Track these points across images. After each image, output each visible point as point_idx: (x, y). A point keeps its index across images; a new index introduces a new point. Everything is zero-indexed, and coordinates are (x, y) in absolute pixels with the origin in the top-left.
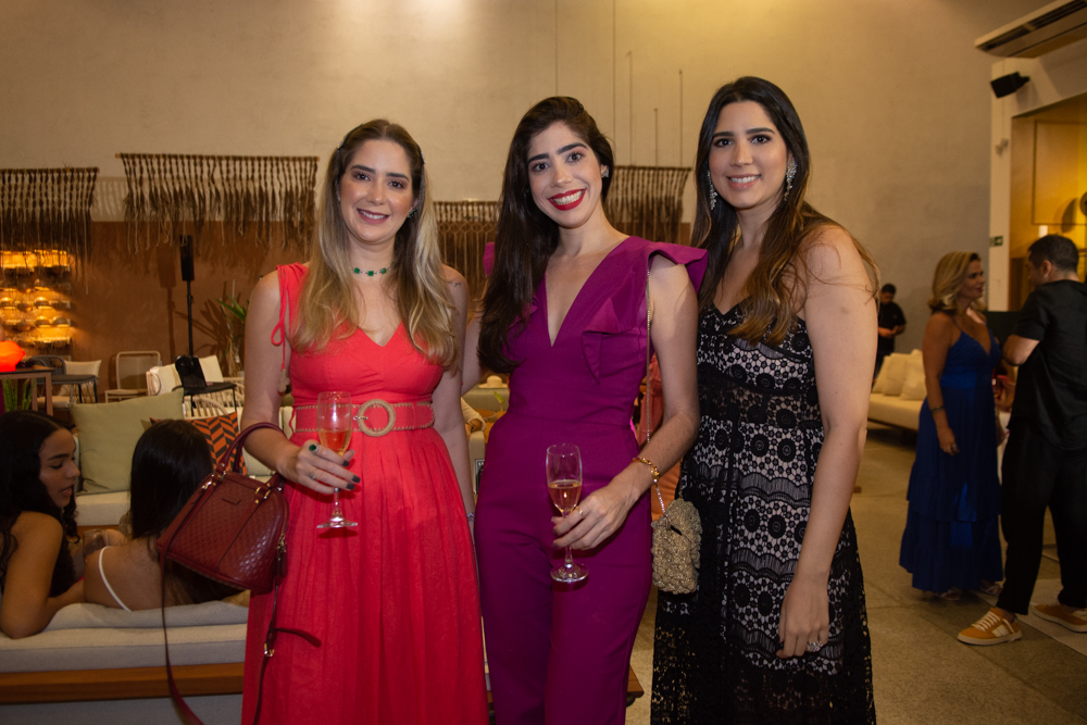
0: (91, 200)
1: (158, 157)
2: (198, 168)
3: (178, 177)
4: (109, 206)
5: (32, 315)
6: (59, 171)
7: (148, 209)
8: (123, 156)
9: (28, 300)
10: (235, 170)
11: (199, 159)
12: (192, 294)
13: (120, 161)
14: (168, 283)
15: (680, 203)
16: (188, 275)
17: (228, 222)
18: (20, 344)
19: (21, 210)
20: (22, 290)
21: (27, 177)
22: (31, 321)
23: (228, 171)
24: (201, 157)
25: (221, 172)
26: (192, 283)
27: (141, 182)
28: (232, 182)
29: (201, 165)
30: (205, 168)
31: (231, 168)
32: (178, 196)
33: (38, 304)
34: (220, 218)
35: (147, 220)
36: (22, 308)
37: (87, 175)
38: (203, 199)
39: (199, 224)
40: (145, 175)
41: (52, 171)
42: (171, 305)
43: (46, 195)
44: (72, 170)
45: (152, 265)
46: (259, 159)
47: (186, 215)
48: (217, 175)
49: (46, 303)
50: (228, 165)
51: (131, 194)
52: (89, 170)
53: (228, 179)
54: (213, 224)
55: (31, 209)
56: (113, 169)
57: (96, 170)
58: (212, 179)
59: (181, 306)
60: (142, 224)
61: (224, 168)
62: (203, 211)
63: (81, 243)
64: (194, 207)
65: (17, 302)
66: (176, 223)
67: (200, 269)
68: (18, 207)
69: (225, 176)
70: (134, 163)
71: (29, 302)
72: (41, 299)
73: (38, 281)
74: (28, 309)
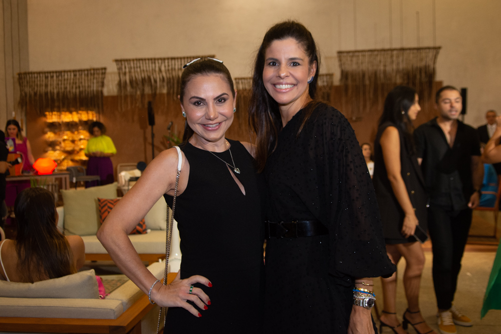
0: (103, 85)
1: (133, 60)
2: (154, 65)
3: (144, 71)
4: (110, 88)
5: (78, 146)
6: (87, 70)
7: (129, 88)
8: (117, 61)
9: (76, 137)
10: (172, 65)
11: (153, 60)
12: (154, 132)
13: (114, 64)
14: (143, 128)
15: (434, 70)
16: (152, 122)
17: (168, 94)
18: (73, 160)
19: (70, 91)
20: (73, 132)
21: (72, 74)
22: (77, 149)
23: (169, 66)
24: (155, 59)
25: (165, 66)
26: (155, 127)
27: (125, 74)
28: (170, 72)
29: (155, 63)
30: (157, 65)
31: (170, 64)
32: (143, 80)
33: (81, 140)
34: (165, 91)
35: (128, 94)
36: (73, 141)
37: (101, 71)
38: (155, 81)
39: (154, 95)
40: (127, 70)
41: (84, 70)
42: (145, 139)
43: (82, 83)
44: (94, 69)
45: (136, 118)
46: (184, 58)
47: (148, 90)
48: (163, 68)
49: (84, 139)
50: (168, 62)
51: (120, 81)
52: (102, 69)
53: (168, 70)
54: (162, 95)
55: (74, 90)
56: (112, 68)
57: (105, 69)
58: (160, 70)
59: (150, 139)
60: (126, 97)
61: (166, 64)
62: (156, 88)
63: (98, 107)
64: (151, 85)
65: (71, 139)
66: (143, 95)
67: (159, 119)
68: (68, 89)
69: (167, 68)
70: (122, 64)
71: (76, 138)
72: (82, 137)
73: (80, 128)
74: (76, 142)
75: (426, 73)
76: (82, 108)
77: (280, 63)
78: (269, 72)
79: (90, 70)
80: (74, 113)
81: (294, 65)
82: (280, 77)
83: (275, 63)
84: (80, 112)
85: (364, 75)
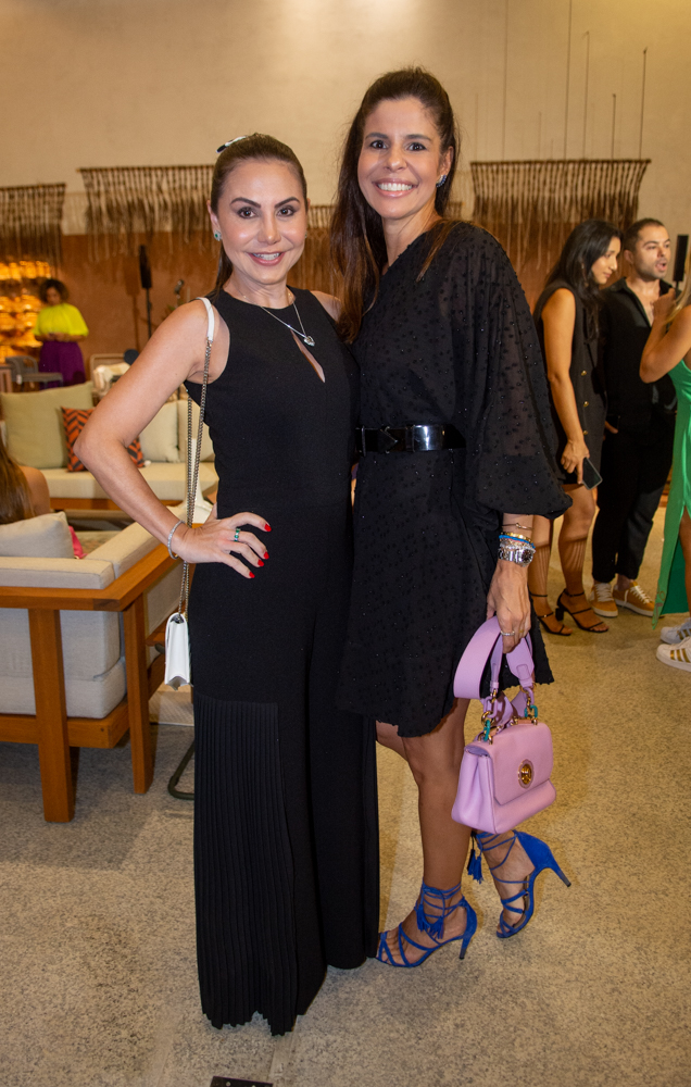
0: (60, 215)
1: (112, 170)
2: (148, 180)
3: (131, 189)
4: (74, 222)
5: (21, 322)
6: (33, 188)
7: (106, 220)
8: (83, 171)
9: (18, 307)
10: (180, 179)
11: (147, 170)
12: (152, 300)
13: (80, 176)
14: (132, 292)
15: (636, 199)
16: (147, 283)
17: (175, 232)
18: (14, 348)
20: (12, 299)
21: (7, 194)
22: (21, 327)
23: (174, 181)
24: (150, 169)
25: (168, 182)
26: (152, 292)
27: (98, 195)
28: (178, 192)
29: (150, 175)
30: (154, 179)
31: (177, 178)
32: (131, 206)
33: (26, 311)
34: (168, 228)
35: (106, 231)
36: (13, 315)
37: (56, 190)
38: (152, 209)
39: (150, 234)
40: (102, 188)
41: (27, 188)
42: (136, 312)
43: (23, 210)
44: (44, 186)
45: (119, 274)
46: (202, 167)
47: (139, 226)
48: (165, 187)
49: (31, 311)
50: (174, 175)
51: (90, 208)
52: (58, 186)
53: (174, 189)
54: (163, 234)
55: (11, 224)
56: (76, 185)
57: (63, 185)
58: (160, 189)
59: (144, 314)
60: (101, 237)
61: (171, 178)
62: (153, 221)
63: (54, 255)
64: (145, 217)
65: (9, 310)
66: (130, 234)
67: (159, 278)
69: (171, 185)
70: (92, 177)
71: (18, 309)
72: (28, 307)
73: (24, 291)
74: (18, 316)
75: (620, 206)
76: (26, 257)
77: (390, 144)
78: (370, 161)
79: (38, 187)
80: (13, 265)
81: (414, 149)
82: (389, 168)
83: (382, 144)
84: (23, 263)
85: (514, 207)
